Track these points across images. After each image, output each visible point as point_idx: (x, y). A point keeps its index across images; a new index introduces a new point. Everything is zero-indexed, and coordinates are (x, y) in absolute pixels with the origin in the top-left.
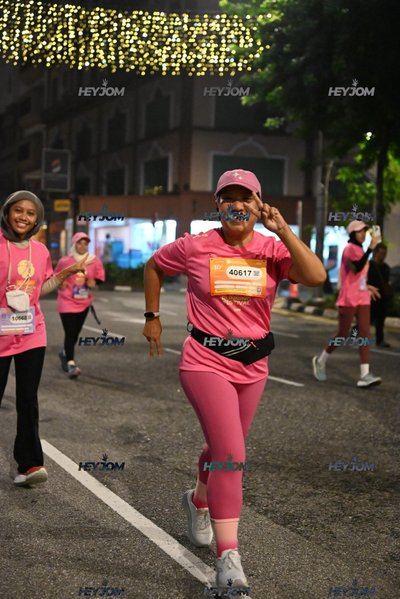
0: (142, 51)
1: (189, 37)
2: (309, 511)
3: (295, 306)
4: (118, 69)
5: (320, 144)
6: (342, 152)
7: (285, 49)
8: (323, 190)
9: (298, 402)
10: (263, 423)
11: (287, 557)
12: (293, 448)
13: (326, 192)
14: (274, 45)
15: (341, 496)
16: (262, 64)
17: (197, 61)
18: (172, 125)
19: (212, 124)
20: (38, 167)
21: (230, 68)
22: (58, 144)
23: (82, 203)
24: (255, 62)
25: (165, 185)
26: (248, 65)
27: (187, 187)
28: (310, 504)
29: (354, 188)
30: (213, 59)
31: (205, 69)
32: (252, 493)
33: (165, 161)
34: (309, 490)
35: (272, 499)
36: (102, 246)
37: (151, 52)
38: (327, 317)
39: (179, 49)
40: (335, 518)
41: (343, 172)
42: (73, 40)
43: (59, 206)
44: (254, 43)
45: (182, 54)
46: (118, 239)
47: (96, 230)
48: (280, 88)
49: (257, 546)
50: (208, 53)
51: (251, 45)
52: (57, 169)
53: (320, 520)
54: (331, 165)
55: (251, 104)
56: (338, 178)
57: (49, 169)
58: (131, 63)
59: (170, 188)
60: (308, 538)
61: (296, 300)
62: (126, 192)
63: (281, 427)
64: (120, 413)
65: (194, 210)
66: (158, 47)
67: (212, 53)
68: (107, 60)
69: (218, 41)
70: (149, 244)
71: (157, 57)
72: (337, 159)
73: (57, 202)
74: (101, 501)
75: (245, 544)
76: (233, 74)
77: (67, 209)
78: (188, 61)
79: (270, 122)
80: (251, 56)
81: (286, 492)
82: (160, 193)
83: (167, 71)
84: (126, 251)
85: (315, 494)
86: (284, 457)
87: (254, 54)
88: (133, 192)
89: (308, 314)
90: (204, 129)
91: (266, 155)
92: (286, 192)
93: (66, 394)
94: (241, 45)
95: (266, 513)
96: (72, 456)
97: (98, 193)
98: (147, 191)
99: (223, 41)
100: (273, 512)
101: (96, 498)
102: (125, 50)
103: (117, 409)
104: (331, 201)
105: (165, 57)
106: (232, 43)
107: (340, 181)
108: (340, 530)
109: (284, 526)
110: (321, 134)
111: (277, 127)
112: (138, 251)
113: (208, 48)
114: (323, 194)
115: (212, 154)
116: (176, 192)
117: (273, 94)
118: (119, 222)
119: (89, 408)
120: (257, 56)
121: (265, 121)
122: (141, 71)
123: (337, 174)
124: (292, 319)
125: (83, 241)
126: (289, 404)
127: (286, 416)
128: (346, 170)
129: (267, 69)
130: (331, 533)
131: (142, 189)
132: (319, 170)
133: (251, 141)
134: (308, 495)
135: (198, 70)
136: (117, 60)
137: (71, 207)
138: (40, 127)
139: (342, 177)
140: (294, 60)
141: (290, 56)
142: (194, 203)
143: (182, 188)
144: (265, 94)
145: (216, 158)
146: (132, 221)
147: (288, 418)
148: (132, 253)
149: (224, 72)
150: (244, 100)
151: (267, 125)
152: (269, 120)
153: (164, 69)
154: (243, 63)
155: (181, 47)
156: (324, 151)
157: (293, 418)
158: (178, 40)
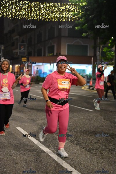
0: (47, 14)
1: (60, 10)
2: (96, 148)
3: (91, 88)
4: (40, 19)
5: (98, 41)
6: (105, 43)
7: (88, 13)
8: (99, 54)
9: (92, 116)
10: (82, 122)
11: (90, 161)
12: (91, 129)
13: (100, 55)
14: (85, 12)
15: (105, 143)
16: (81, 18)
17: (63, 17)
18: (55, 36)
19: (67, 35)
20: (17, 48)
21: (72, 19)
22: (23, 42)
23: (30, 58)
24: (79, 17)
25: (54, 53)
26: (77, 18)
27: (60, 54)
28: (96, 145)
29: (108, 53)
30: (67, 16)
31: (65, 19)
32: (80, 142)
33: (54, 46)
35: (85, 144)
36: (36, 71)
37: (49, 15)
40: (104, 149)
41: (105, 49)
42: (27, 11)
43: (23, 59)
44: (79, 11)
45: (58, 15)
46: (40, 69)
47: (34, 66)
48: (87, 24)
49: (81, 158)
51: (78, 12)
52: (22, 49)
53: (99, 150)
54: (101, 47)
55: (78, 29)
56: (103, 50)
57: (20, 49)
58: (43, 18)
59: (55, 54)
60: (96, 155)
61: (92, 86)
62: (42, 55)
63: (88, 123)
64: (41, 119)
66: (51, 13)
68: (37, 17)
69: (69, 11)
70: (49, 70)
71: (51, 16)
72: (103, 45)
73: (23, 58)
75: (78, 157)
77: (26, 60)
78: (60, 17)
79: (84, 34)
80: (78, 15)
81: (89, 142)
82: (52, 56)
83: (54, 20)
84: (43, 72)
86: (89, 132)
87: (79, 14)
88: (44, 55)
89: (95, 90)
90: (65, 37)
91: (83, 44)
92: (88, 55)
93: (26, 114)
94: (75, 12)
95: (84, 148)
96: (28, 132)
97: (34, 56)
98: (48, 55)
100: (86, 148)
101: (35, 144)
102: (42, 14)
103: (41, 118)
104: (101, 57)
105: (53, 16)
106: (73, 11)
107: (104, 52)
108: (105, 153)
109: (89, 152)
110: (98, 38)
111: (86, 36)
112: (46, 72)
113: (66, 13)
114: (99, 55)
115: (67, 44)
116: (57, 55)
117: (84, 26)
118: (41, 64)
120: (80, 15)
121: (82, 34)
122: (46, 20)
123: (103, 49)
124: (90, 92)
125: (28, 71)
126: (90, 117)
127: (89, 120)
129: (83, 19)
130: (102, 154)
131: (47, 55)
132: (98, 48)
133: (78, 40)
134: (96, 143)
135: (63, 19)
136: (40, 17)
137: (27, 60)
138: (18, 37)
139: (104, 50)
140: (91, 16)
141: (89, 15)
144: (82, 26)
145: (68, 45)
146: (44, 64)
147: (90, 120)
148: (44, 73)
149: (70, 20)
150: (76, 28)
151: (83, 35)
152: (83, 34)
153: (53, 19)
154: (76, 17)
155: (58, 13)
156: (99, 43)
157: (91, 120)
158: (57, 11)
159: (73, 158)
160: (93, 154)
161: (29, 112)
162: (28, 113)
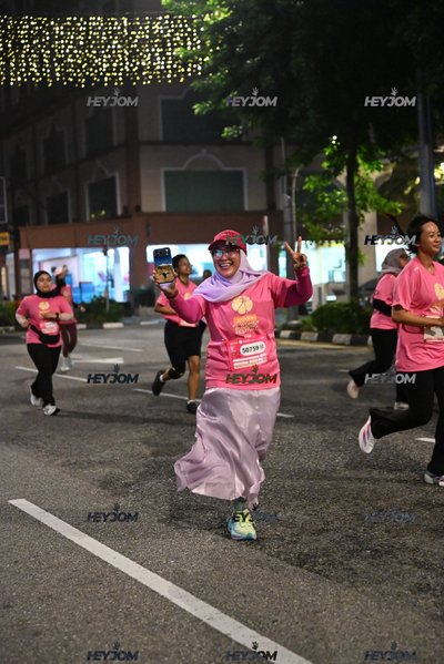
0: (79, 62)
1: (130, 43)
2: (324, 549)
4: (54, 82)
5: (282, 152)
6: (307, 158)
7: (238, 50)
8: (290, 201)
11: (309, 599)
12: (295, 484)
13: (294, 204)
14: (225, 46)
15: (354, 529)
16: (214, 69)
17: (141, 69)
18: (116, 140)
19: (160, 136)
21: (178, 74)
23: (22, 235)
24: (206, 65)
25: (114, 209)
26: (198, 69)
27: (138, 208)
28: (324, 541)
29: (324, 197)
30: (159, 65)
31: (150, 77)
33: (112, 180)
34: (320, 527)
35: (283, 539)
37: (90, 63)
38: (306, 341)
39: (120, 56)
40: (351, 553)
41: (310, 180)
44: (202, 44)
45: (124, 62)
49: (275, 590)
50: (153, 59)
51: (199, 47)
53: (337, 557)
54: (296, 174)
55: (204, 112)
56: (305, 187)
58: (68, 75)
59: (119, 212)
60: (327, 576)
62: (70, 220)
63: (278, 463)
64: (100, 463)
65: (148, 234)
66: (98, 55)
67: (158, 59)
68: (41, 73)
69: (163, 44)
70: (101, 275)
71: (97, 67)
72: (302, 167)
74: (99, 559)
75: (263, 590)
76: (182, 80)
77: (7, 243)
78: (131, 68)
79: (227, 132)
80: (200, 59)
81: (296, 531)
82: (105, 219)
83: (109, 82)
84: (76, 285)
85: (328, 531)
87: (203, 57)
88: (79, 219)
89: (284, 339)
90: (152, 143)
91: (223, 168)
92: (246, 208)
93: (37, 447)
94: (189, 48)
96: (57, 513)
97: (39, 223)
98: (94, 217)
99: (169, 45)
101: (93, 556)
102: (60, 61)
103: (97, 459)
104: (299, 214)
105: (106, 66)
106: (179, 46)
107: (307, 191)
108: (359, 565)
109: (301, 566)
110: (282, 140)
111: (236, 136)
112: (90, 283)
113: (153, 54)
114: (290, 207)
115: (162, 170)
116: (127, 215)
118: (67, 252)
119: (65, 460)
120: (207, 59)
121: (222, 132)
122: (80, 83)
123: (305, 184)
126: (281, 438)
127: (281, 450)
128: (313, 178)
129: (219, 74)
130: (351, 569)
131: (89, 216)
132: (284, 180)
133: (204, 151)
134: (321, 532)
136: (53, 73)
137: (11, 239)
139: (309, 186)
140: (248, 62)
141: (243, 57)
142: (148, 225)
143: (133, 210)
144: (219, 100)
145: (167, 174)
146: (78, 251)
147: (283, 452)
148: (84, 286)
149: (172, 78)
150: (197, 108)
151: (224, 135)
152: (226, 129)
153: (106, 79)
154: (192, 69)
155: (123, 54)
156: (287, 159)
157: (288, 452)
158: (119, 46)
159: (244, 595)
160: (317, 573)
161: (49, 437)
162: (45, 443)
